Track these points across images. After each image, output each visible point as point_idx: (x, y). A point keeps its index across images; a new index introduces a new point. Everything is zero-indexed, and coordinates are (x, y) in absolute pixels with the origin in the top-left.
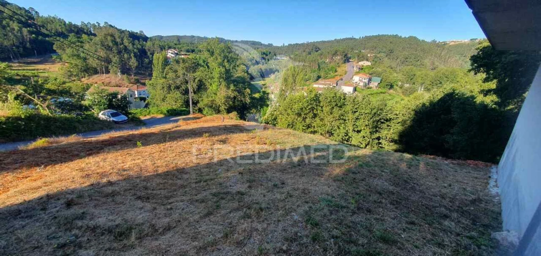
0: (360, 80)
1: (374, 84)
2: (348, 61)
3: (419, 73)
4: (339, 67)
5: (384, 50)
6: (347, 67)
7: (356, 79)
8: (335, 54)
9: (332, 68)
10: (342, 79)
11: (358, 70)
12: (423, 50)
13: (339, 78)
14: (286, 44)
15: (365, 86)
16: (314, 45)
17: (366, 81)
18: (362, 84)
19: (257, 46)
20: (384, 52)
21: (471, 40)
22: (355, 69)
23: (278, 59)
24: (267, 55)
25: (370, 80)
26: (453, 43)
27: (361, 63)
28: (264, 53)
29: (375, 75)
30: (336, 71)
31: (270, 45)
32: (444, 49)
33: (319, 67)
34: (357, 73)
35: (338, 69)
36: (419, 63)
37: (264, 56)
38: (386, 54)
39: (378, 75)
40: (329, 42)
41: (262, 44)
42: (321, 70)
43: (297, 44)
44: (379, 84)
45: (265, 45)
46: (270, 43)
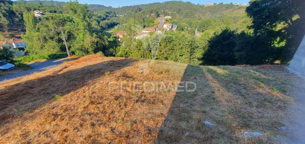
0: (167, 27)
1: (174, 29)
2: (159, 17)
3: (194, 22)
4: (155, 20)
5: (176, 10)
6: (159, 20)
7: (165, 26)
8: (152, 12)
9: (151, 20)
10: (157, 27)
11: (165, 21)
12: (194, 9)
13: (156, 26)
14: (121, 7)
15: (170, 29)
16: (138, 7)
17: (170, 27)
18: (168, 29)
19: (101, 8)
20: (176, 11)
21: (214, 4)
22: (163, 20)
23: (117, 16)
24: (109, 14)
25: (172, 27)
26: (207, 6)
27: (166, 17)
28: (107, 13)
29: (174, 23)
30: (154, 22)
31: (110, 7)
32: (203, 8)
33: (144, 20)
34: (165, 23)
35: (155, 21)
36: (193, 16)
37: (108, 14)
38: (177, 12)
39: (176, 24)
40: (146, 5)
41: (105, 7)
42: (145, 22)
43: (127, 6)
44: (177, 28)
45: (107, 8)
46: (110, 6)
